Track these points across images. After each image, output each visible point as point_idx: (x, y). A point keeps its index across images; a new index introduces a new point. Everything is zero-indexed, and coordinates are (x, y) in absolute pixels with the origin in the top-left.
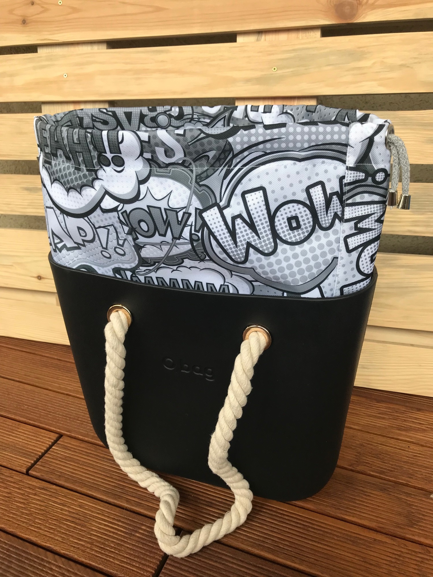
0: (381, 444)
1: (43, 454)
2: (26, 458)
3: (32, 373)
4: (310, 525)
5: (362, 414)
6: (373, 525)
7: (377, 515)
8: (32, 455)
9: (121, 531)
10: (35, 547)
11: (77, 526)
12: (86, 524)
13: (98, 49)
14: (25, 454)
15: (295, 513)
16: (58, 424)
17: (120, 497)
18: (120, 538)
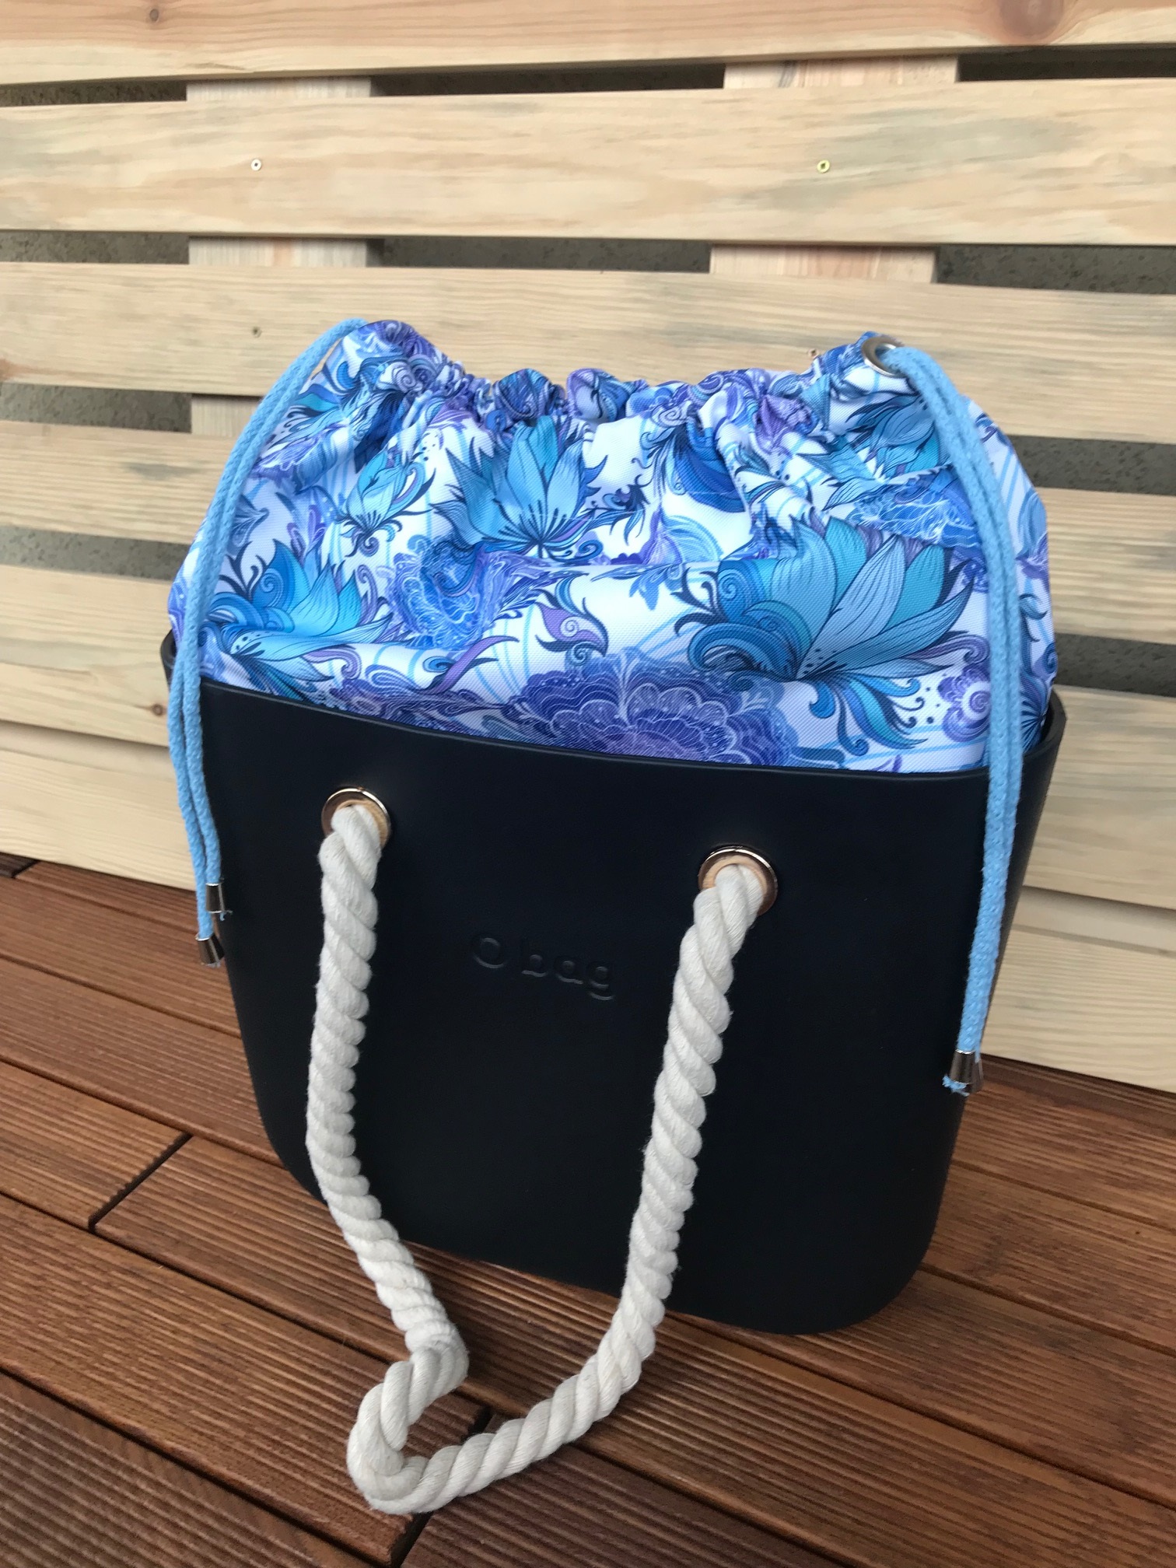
0: (1060, 1220)
1: (137, 1182)
2: (91, 1187)
3: (122, 963)
4: (847, 1426)
5: (1012, 1134)
6: (1023, 1438)
7: (1036, 1413)
8: (109, 1180)
9: (330, 1401)
10: (97, 1427)
11: (212, 1379)
12: (237, 1373)
13: (348, 95)
14: (88, 1176)
15: (808, 1388)
16: (181, 1105)
17: (332, 1311)
18: (324, 1418)
